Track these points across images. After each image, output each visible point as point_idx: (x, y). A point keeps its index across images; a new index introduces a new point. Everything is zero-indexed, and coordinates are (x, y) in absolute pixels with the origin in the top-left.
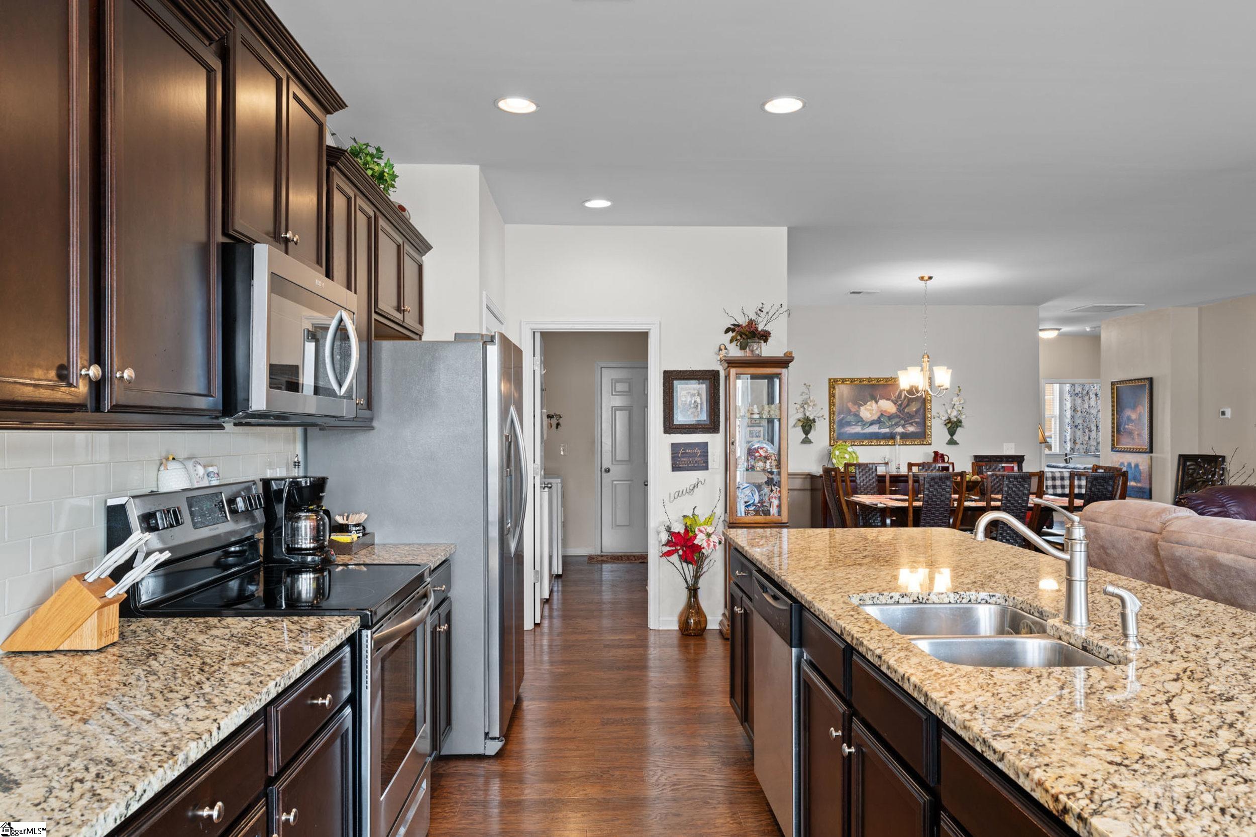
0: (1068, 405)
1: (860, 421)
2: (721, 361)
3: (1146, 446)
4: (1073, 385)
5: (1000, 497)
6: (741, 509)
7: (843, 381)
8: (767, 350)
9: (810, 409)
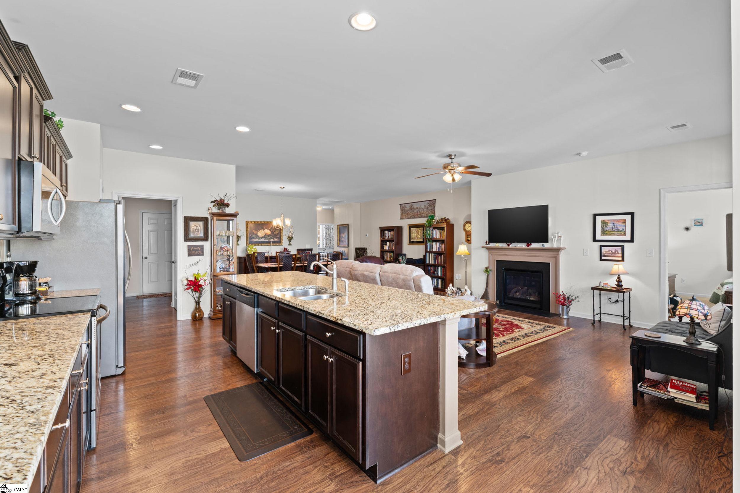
0: (325, 232)
1: (257, 237)
2: (209, 213)
3: (347, 245)
4: (326, 225)
5: (307, 262)
6: (218, 270)
7: (251, 222)
8: (228, 210)
9: (239, 232)
